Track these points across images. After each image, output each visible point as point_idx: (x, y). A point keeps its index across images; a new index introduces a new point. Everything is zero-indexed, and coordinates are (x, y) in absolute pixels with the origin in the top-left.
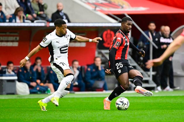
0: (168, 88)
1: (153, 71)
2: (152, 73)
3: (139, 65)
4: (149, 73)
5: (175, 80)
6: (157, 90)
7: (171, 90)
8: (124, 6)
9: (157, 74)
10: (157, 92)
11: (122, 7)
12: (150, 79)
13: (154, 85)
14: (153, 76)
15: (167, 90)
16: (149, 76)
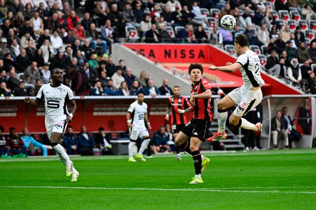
0: (256, 148)
1: (242, 134)
2: (241, 136)
3: (230, 129)
4: (238, 136)
5: (261, 142)
6: (245, 149)
7: (258, 149)
8: (217, 81)
9: (245, 137)
10: (245, 151)
11: (215, 82)
12: (240, 141)
13: (243, 146)
14: (242, 138)
15: (255, 150)
16: (238, 138)
